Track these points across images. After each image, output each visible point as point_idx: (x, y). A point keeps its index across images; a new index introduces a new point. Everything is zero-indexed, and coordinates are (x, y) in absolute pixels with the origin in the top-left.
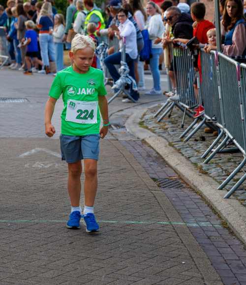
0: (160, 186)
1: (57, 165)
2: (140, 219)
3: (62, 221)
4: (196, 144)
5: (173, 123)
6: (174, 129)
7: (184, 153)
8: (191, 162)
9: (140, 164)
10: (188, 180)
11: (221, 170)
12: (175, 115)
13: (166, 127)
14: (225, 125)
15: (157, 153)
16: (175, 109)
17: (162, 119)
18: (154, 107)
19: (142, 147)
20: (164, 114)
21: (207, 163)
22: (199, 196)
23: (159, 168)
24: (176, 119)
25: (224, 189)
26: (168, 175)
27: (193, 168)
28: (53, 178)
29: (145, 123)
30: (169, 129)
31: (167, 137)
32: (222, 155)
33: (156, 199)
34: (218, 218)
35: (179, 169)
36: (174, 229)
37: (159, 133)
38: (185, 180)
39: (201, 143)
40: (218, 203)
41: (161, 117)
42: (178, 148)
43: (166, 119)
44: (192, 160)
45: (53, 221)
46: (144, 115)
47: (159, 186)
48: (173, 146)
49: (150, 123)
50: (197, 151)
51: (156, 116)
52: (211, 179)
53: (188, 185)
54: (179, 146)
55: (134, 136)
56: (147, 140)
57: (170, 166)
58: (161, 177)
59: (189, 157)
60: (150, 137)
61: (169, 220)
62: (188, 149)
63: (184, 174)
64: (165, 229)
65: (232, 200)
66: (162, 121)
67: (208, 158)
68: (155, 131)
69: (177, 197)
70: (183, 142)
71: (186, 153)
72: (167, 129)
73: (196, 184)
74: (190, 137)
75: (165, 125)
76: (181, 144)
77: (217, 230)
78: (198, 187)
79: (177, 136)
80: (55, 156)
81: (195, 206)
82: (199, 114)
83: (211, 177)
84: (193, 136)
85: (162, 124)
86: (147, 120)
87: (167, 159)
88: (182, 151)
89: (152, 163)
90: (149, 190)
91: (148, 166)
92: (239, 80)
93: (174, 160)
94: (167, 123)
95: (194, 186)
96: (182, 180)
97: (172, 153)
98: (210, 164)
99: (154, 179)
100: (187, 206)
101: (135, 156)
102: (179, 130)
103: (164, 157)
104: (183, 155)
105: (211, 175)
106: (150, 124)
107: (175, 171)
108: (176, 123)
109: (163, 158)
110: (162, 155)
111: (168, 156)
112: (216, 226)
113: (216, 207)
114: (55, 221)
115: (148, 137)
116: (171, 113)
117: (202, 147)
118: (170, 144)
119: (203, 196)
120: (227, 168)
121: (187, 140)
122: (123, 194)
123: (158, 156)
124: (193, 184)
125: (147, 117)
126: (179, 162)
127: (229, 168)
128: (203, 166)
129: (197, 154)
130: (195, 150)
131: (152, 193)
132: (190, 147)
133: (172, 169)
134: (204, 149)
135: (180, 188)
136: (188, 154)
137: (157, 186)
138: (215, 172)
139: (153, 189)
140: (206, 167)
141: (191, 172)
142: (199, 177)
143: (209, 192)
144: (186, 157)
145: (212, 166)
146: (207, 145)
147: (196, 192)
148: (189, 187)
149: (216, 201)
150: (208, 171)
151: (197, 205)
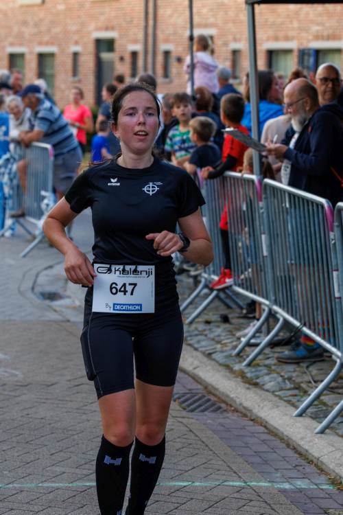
0: (186, 409)
2: (190, 476)
3: (61, 484)
4: (210, 329)
7: (196, 346)
8: (217, 362)
10: (228, 396)
11: (280, 379)
14: (276, 300)
21: (249, 365)
22: (262, 429)
25: (304, 415)
26: (184, 387)
27: (228, 374)
32: (267, 351)
33: (197, 436)
34: (319, 471)
35: (203, 377)
36: (259, 496)
38: (221, 396)
40: (309, 442)
44: (218, 360)
45: (46, 485)
47: (184, 409)
50: (219, 342)
52: (271, 396)
53: (231, 406)
57: (181, 370)
59: (210, 355)
61: (240, 477)
62: (203, 337)
63: (217, 387)
64: (245, 496)
65: (331, 437)
67: (251, 357)
69: (227, 429)
71: (200, 345)
73: (247, 404)
74: (196, 317)
77: (330, 496)
78: (255, 411)
81: (264, 448)
83: (267, 391)
84: (202, 315)
88: (191, 342)
90: (173, 417)
92: (332, 231)
95: (244, 408)
96: (214, 395)
98: (255, 366)
100: (254, 449)
104: (196, 349)
105: (267, 387)
107: (193, 378)
112: (324, 487)
113: (307, 451)
114: (50, 485)
117: (224, 334)
119: (272, 428)
120: (289, 374)
121: (191, 323)
124: (241, 404)
126: (196, 363)
127: (294, 374)
128: (246, 371)
129: (222, 347)
130: (213, 339)
131: (181, 422)
132: (201, 335)
133: (186, 376)
134: (228, 339)
135: (219, 412)
136: (205, 347)
137: (181, 409)
138: (270, 381)
139: (178, 415)
140: (252, 372)
141: (229, 382)
142: (248, 391)
143: (280, 422)
144: (203, 353)
145: (260, 371)
146: (230, 331)
147: (252, 420)
148: (233, 410)
149: (302, 439)
150: (258, 381)
151: (268, 446)
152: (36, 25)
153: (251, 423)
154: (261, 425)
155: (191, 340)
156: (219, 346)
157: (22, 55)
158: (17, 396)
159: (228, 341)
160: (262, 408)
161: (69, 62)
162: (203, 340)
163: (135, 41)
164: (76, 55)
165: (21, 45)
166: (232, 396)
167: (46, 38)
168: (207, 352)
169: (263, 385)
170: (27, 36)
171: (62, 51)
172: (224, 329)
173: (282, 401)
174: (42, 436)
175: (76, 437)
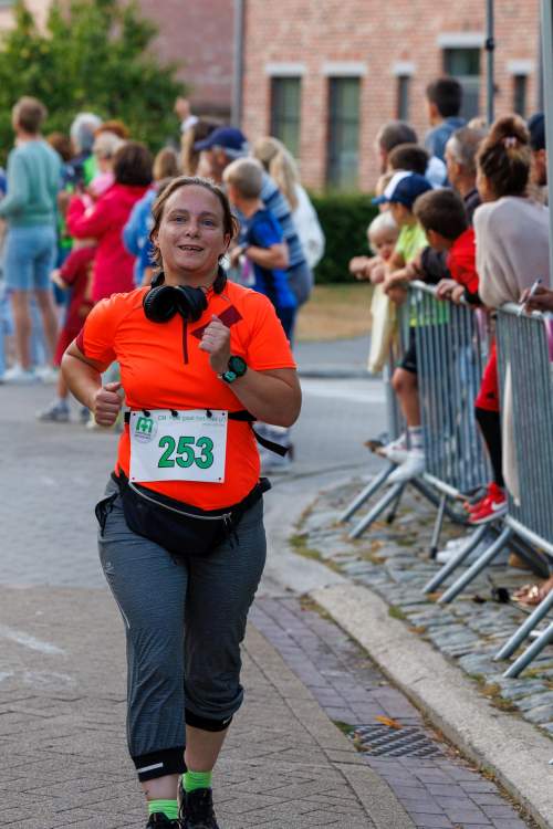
0: (366, 750)
1: (28, 675)
4: (479, 613)
5: (401, 541)
6: (407, 561)
7: (438, 642)
8: (463, 670)
9: (298, 677)
10: (453, 730)
12: (408, 517)
13: (379, 554)
15: (352, 640)
16: (409, 495)
17: (367, 528)
18: (340, 489)
19: (302, 620)
20: (373, 511)
21: (515, 676)
22: (492, 786)
23: (360, 690)
24: (414, 528)
26: (386, 713)
27: (471, 692)
28: (17, 717)
29: (309, 541)
30: (388, 562)
31: (382, 588)
33: (354, 793)
35: (424, 696)
37: (358, 574)
38: (442, 729)
39: (496, 609)
41: (364, 521)
42: (419, 624)
43: (380, 530)
44: (464, 667)
46: (307, 513)
47: (360, 750)
48: (402, 618)
49: (327, 539)
50: (482, 636)
51: (347, 519)
52: (529, 730)
53: (456, 747)
54: (423, 619)
55: (277, 583)
56: (318, 598)
57: (394, 685)
58: (366, 719)
59: (457, 657)
60: (327, 587)
62: (453, 627)
63: (440, 713)
66: (366, 535)
67: (519, 660)
68: (344, 568)
69: (421, 785)
70: (436, 607)
71: (446, 641)
72: (382, 560)
73: (476, 745)
74: (460, 590)
75: (377, 548)
76: (429, 611)
78: (489, 755)
79: (415, 587)
80: (21, 646)
81: (478, 817)
82: (491, 512)
83: (529, 721)
84: (468, 588)
85: (366, 545)
86: (317, 530)
87: (383, 662)
88: (432, 636)
89: (334, 673)
90: (330, 761)
91: (323, 683)
93: (407, 663)
94: (381, 543)
95: (475, 750)
96: (436, 729)
97: (401, 639)
98: (524, 678)
99: (345, 728)
100: (454, 818)
101: (280, 649)
102: (423, 566)
103: (373, 653)
104: (436, 648)
105: (527, 715)
106: (327, 546)
107: (411, 700)
108: (410, 544)
109: (370, 658)
110: (369, 648)
111: (386, 651)
115: (321, 587)
116: (395, 509)
117: (500, 622)
118: (395, 613)
119: (506, 785)
121: (449, 601)
122: (243, 773)
123: (355, 650)
124: (470, 744)
125: (316, 520)
126: (423, 671)
128: (503, 686)
129: (483, 646)
130: (476, 632)
131: (340, 770)
132: (457, 623)
133: (400, 695)
134: (506, 630)
135: (428, 757)
136: (454, 644)
137: (354, 749)
138: (540, 705)
139: (342, 759)
140: (514, 687)
141: (465, 704)
142: (490, 721)
143: (523, 773)
144: (446, 655)
145: (532, 685)
146: (514, 617)
147: (481, 772)
148: (457, 755)
149: (547, 802)
150: (518, 703)
151: (485, 815)
152: (325, 19)
153: (479, 775)
154: (493, 781)
155: (435, 631)
156: (478, 643)
157: (295, 80)
158: (47, 718)
159: (503, 634)
160: (503, 750)
161: (390, 94)
162: (455, 633)
163: (523, 54)
164: (403, 80)
165: (294, 59)
166: (459, 729)
167: (345, 46)
168: (453, 654)
169: (526, 711)
170: (306, 41)
171: (377, 72)
172: (505, 613)
173: (546, 739)
174: (57, 782)
175: (120, 786)
